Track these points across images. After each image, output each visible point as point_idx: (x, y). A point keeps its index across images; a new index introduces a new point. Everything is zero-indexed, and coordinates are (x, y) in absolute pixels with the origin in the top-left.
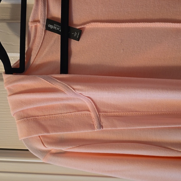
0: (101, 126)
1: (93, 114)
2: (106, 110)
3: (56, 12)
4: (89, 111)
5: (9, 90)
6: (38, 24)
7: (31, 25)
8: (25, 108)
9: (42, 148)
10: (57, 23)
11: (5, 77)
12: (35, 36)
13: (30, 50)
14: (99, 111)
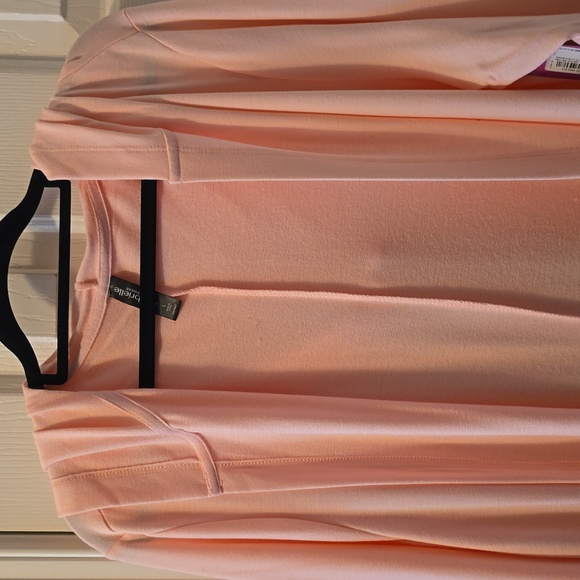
0: (219, 488)
1: (204, 465)
2: (228, 454)
3: (130, 261)
4: (196, 458)
5: (38, 420)
6: (95, 287)
7: (78, 290)
8: (71, 456)
9: (104, 531)
10: (134, 286)
11: (29, 394)
12: (88, 310)
13: (78, 337)
14: (215, 458)
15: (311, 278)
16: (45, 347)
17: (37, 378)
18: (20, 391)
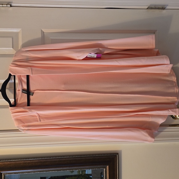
0: (40, 121)
1: (38, 118)
2: (42, 116)
3: (25, 87)
4: (36, 116)
5: (12, 112)
6: (20, 91)
7: (17, 92)
8: (17, 117)
9: (23, 128)
10: (26, 91)
11: (10, 108)
12: (19, 95)
13: (17, 99)
14: (40, 116)
15: (54, 89)
16: (12, 101)
17: (11, 105)
18: (9, 108)
